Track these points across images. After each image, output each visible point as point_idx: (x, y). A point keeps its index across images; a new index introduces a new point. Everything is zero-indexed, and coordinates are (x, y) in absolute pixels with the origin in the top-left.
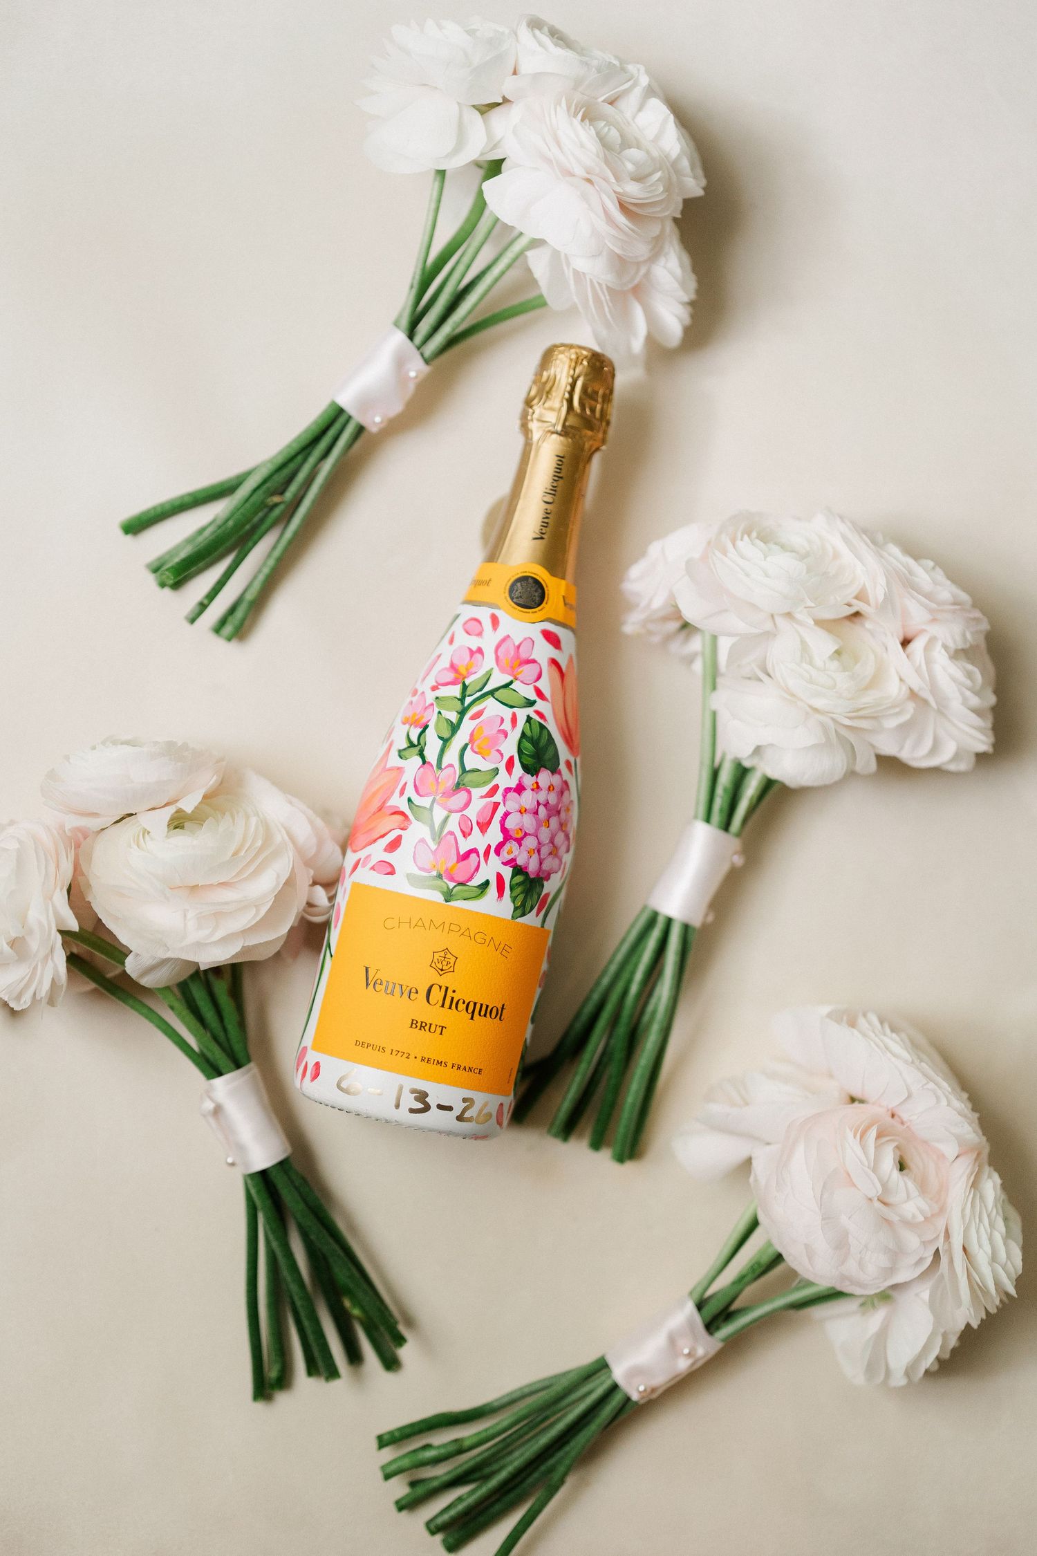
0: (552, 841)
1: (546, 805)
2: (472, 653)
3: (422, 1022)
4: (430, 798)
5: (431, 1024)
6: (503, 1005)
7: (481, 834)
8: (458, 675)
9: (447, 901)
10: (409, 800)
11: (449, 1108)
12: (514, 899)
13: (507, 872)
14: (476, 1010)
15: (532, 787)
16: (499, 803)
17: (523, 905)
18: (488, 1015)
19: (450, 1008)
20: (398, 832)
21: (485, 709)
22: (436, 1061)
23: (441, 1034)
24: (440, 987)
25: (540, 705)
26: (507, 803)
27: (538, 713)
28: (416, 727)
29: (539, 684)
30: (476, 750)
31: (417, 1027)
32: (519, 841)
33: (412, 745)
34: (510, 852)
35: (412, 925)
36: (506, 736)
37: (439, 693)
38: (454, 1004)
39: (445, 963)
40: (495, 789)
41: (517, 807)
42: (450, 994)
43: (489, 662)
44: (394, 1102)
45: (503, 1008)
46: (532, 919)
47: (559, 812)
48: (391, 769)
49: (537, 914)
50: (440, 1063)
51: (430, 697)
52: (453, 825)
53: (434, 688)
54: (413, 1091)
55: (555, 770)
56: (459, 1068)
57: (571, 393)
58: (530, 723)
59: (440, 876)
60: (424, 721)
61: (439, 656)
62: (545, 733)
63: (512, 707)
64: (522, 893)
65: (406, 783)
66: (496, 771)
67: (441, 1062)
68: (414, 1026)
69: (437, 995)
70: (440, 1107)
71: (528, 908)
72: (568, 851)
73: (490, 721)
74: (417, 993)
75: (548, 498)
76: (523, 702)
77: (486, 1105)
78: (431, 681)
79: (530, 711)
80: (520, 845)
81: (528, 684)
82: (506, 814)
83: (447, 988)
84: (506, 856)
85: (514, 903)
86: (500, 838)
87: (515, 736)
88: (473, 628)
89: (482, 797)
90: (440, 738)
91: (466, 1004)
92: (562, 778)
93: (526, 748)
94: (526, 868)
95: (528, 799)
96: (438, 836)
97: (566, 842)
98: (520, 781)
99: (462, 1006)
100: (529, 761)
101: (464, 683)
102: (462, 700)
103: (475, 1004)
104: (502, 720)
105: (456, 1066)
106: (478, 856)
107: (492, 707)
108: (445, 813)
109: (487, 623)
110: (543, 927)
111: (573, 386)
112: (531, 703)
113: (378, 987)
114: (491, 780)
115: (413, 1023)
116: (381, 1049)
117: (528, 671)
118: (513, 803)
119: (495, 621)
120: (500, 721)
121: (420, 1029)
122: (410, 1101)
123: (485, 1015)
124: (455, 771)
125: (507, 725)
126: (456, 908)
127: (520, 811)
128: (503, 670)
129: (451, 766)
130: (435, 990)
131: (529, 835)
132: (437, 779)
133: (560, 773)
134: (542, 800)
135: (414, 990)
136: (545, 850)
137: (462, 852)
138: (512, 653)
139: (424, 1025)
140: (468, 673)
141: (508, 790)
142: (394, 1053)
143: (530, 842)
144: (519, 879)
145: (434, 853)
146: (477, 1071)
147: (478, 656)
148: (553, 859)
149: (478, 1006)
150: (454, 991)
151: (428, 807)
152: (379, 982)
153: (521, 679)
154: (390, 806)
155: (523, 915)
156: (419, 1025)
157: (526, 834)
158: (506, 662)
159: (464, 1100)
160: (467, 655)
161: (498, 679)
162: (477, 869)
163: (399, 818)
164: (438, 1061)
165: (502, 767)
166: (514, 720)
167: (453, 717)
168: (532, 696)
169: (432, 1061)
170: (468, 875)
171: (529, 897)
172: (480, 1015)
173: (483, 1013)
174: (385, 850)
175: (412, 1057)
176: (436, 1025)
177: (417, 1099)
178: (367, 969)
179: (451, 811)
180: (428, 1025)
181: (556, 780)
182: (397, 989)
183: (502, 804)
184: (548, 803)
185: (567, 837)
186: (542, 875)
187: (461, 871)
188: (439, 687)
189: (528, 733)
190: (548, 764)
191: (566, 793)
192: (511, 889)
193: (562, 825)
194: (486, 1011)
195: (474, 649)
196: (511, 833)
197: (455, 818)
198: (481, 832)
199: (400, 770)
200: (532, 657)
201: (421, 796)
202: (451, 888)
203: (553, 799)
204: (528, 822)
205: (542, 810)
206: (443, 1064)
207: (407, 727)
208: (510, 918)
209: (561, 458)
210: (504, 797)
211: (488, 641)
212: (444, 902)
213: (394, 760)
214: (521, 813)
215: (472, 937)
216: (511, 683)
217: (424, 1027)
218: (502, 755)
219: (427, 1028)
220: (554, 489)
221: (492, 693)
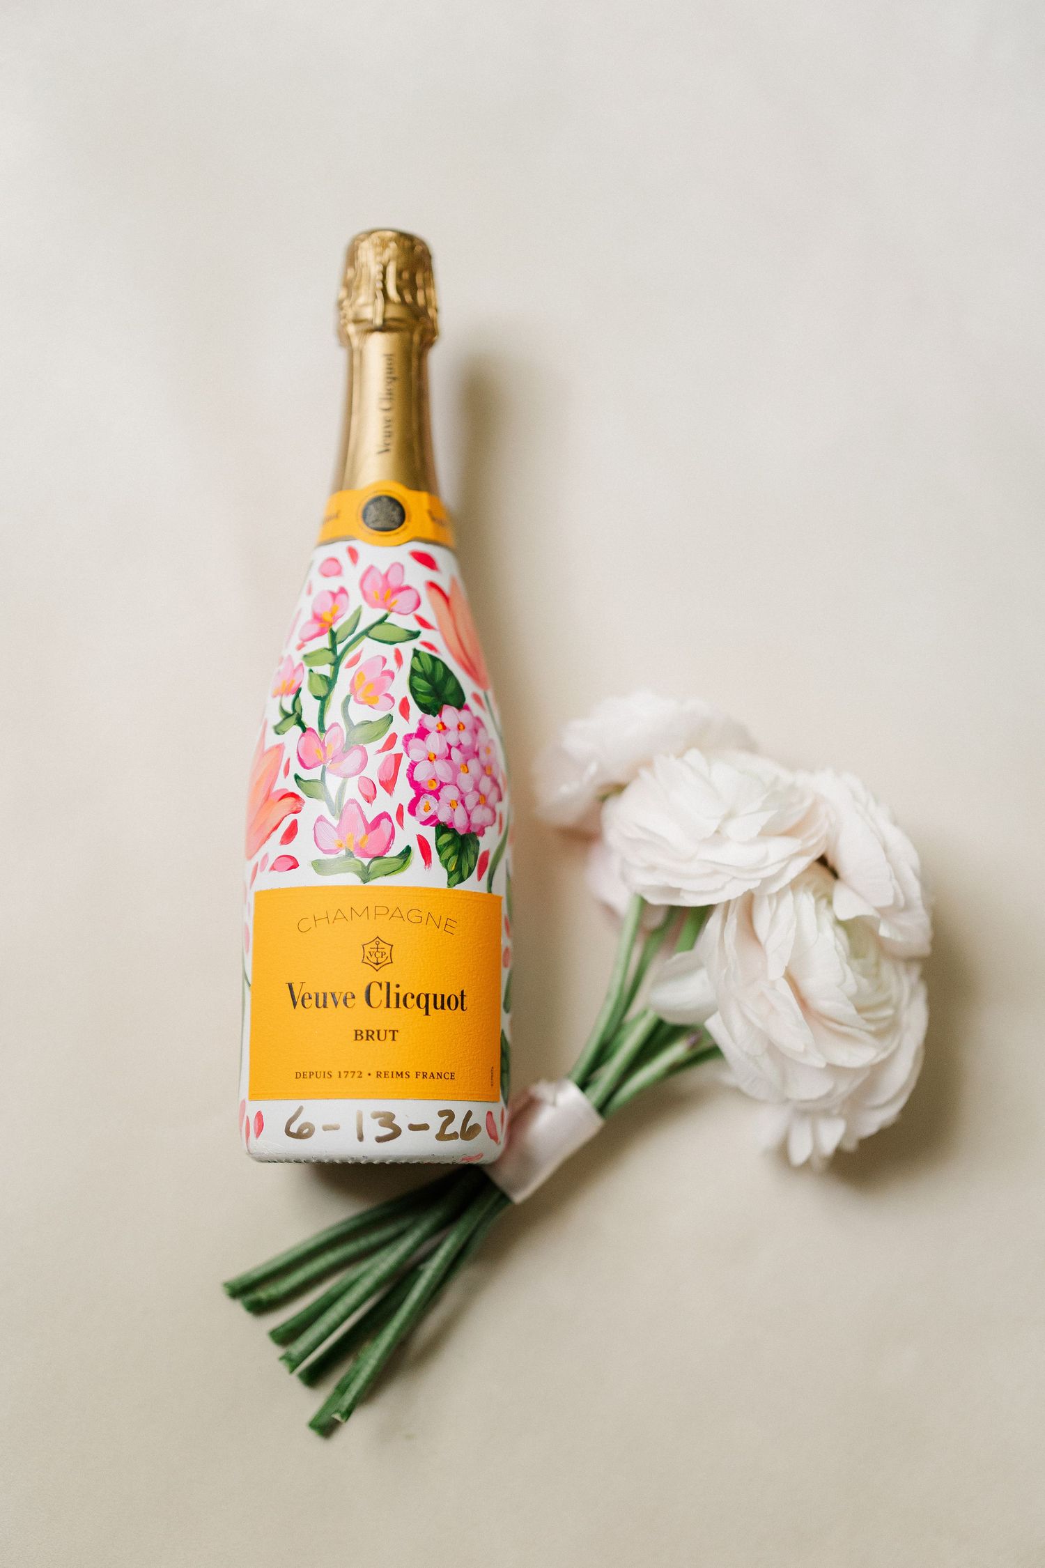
0: (476, 788)
1: (459, 746)
2: (334, 595)
3: (367, 1031)
4: (320, 768)
5: (378, 1031)
6: (462, 992)
7: (387, 795)
8: (323, 624)
9: (365, 882)
10: (297, 777)
11: (425, 1127)
12: (445, 864)
13: (429, 833)
14: (429, 1003)
15: (437, 729)
16: (402, 754)
17: (459, 868)
18: (446, 1006)
19: (398, 1006)
20: (292, 817)
21: (361, 652)
22: (395, 1074)
23: (394, 1039)
24: (380, 985)
25: (426, 635)
26: (411, 752)
27: (426, 644)
28: (288, 694)
29: (419, 612)
30: (362, 700)
31: (362, 1038)
32: (436, 794)
33: (287, 716)
34: (427, 809)
35: (331, 921)
36: (392, 675)
37: (306, 650)
38: (401, 1001)
39: (379, 955)
40: (393, 738)
41: (424, 755)
42: (393, 990)
43: (355, 599)
44: (356, 1135)
45: (462, 996)
46: (473, 884)
47: (477, 754)
48: (270, 750)
49: (480, 877)
50: (400, 1075)
51: (297, 658)
52: (353, 791)
53: (300, 647)
54: (375, 1116)
55: (461, 705)
56: (425, 1076)
57: (384, 281)
58: (419, 658)
59: (350, 854)
60: (295, 686)
61: (299, 613)
62: (439, 666)
63: (392, 643)
64: (454, 854)
65: (289, 760)
66: (390, 718)
67: (402, 1073)
68: (359, 1037)
69: (378, 995)
70: (413, 1128)
71: (465, 872)
72: (500, 799)
73: (370, 665)
74: (354, 997)
75: (386, 405)
76: (405, 635)
77: (469, 1114)
78: (296, 641)
79: (415, 643)
80: (438, 798)
81: (407, 614)
82: (413, 766)
83: (388, 984)
84: (423, 814)
85: (446, 868)
86: (411, 794)
87: (403, 674)
88: (332, 568)
89: (379, 752)
90: (317, 698)
91: (416, 997)
92: (472, 715)
93: (420, 687)
94: (451, 824)
95: (435, 743)
96: (339, 811)
97: (495, 789)
98: (420, 725)
99: (410, 1002)
100: (427, 700)
101: (332, 631)
102: (333, 649)
103: (427, 996)
104: (385, 661)
105: (421, 1074)
106: (390, 820)
107: (369, 649)
108: (340, 780)
109: (345, 559)
110: (490, 891)
111: (384, 273)
112: (415, 635)
113: (307, 1003)
114: (385, 731)
115: (358, 1035)
116: (326, 1075)
117: (405, 600)
118: (418, 750)
119: (353, 554)
120: (381, 663)
121: (367, 1039)
122: (374, 1129)
123: (442, 1007)
124: (341, 730)
125: (391, 665)
126: (378, 888)
127: (429, 759)
128: (374, 605)
129: (334, 725)
130: (375, 989)
131: (446, 784)
132: (323, 744)
133: (467, 708)
134: (453, 742)
135: (349, 996)
136: (471, 800)
137: (370, 820)
138: (380, 583)
139: (370, 1033)
140: (334, 618)
141: (408, 738)
142: (343, 1075)
143: (449, 793)
144: (446, 838)
145: (338, 829)
146: (448, 1076)
147: (342, 597)
148: (483, 808)
149: (431, 998)
150: (398, 986)
151: (319, 778)
152: (307, 996)
153: (398, 610)
154: (278, 791)
155: (461, 880)
156: (364, 1035)
157: (442, 785)
158: (375, 595)
159: (441, 1114)
160: (329, 598)
161: (370, 616)
162: (392, 836)
163: (290, 800)
164: (397, 1073)
165: (396, 711)
166: (399, 658)
167: (326, 670)
168: (416, 627)
169: (390, 1074)
170: (384, 846)
171: (464, 857)
172: (436, 1008)
173: (439, 1005)
174: (282, 843)
175: (365, 1075)
176: (386, 1031)
177: (382, 1124)
178: (290, 986)
179: (346, 777)
180: (376, 1033)
181: (464, 716)
182: (330, 999)
183: (405, 754)
184: (461, 744)
185: (495, 782)
186: (473, 830)
187: (374, 842)
188: (305, 643)
189: (419, 668)
190: (451, 701)
191: (481, 731)
192: (439, 852)
193: (485, 769)
194: (443, 1002)
195: (336, 590)
196: (423, 786)
197: (353, 783)
198: (388, 791)
199: (280, 748)
200: (405, 583)
201: (308, 768)
202: (366, 865)
203: (466, 738)
204: (442, 770)
205: (455, 753)
206: (404, 1075)
207: (278, 699)
208: (445, 886)
209: (389, 357)
210: (406, 745)
211: (351, 577)
212: (362, 884)
213: (272, 739)
214: (431, 761)
215: (405, 917)
216: (386, 617)
217: (371, 1037)
218: (393, 699)
219: (375, 1036)
220: (390, 393)
221: (366, 633)
